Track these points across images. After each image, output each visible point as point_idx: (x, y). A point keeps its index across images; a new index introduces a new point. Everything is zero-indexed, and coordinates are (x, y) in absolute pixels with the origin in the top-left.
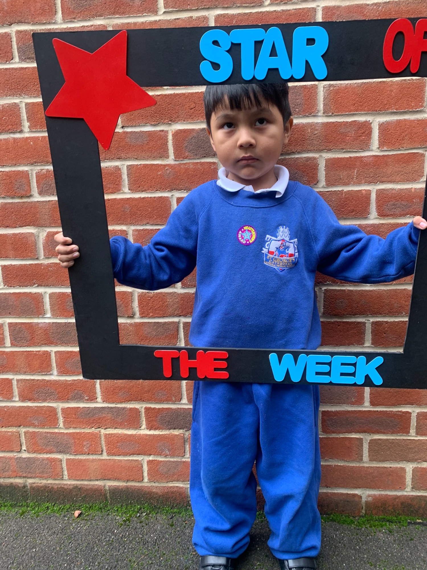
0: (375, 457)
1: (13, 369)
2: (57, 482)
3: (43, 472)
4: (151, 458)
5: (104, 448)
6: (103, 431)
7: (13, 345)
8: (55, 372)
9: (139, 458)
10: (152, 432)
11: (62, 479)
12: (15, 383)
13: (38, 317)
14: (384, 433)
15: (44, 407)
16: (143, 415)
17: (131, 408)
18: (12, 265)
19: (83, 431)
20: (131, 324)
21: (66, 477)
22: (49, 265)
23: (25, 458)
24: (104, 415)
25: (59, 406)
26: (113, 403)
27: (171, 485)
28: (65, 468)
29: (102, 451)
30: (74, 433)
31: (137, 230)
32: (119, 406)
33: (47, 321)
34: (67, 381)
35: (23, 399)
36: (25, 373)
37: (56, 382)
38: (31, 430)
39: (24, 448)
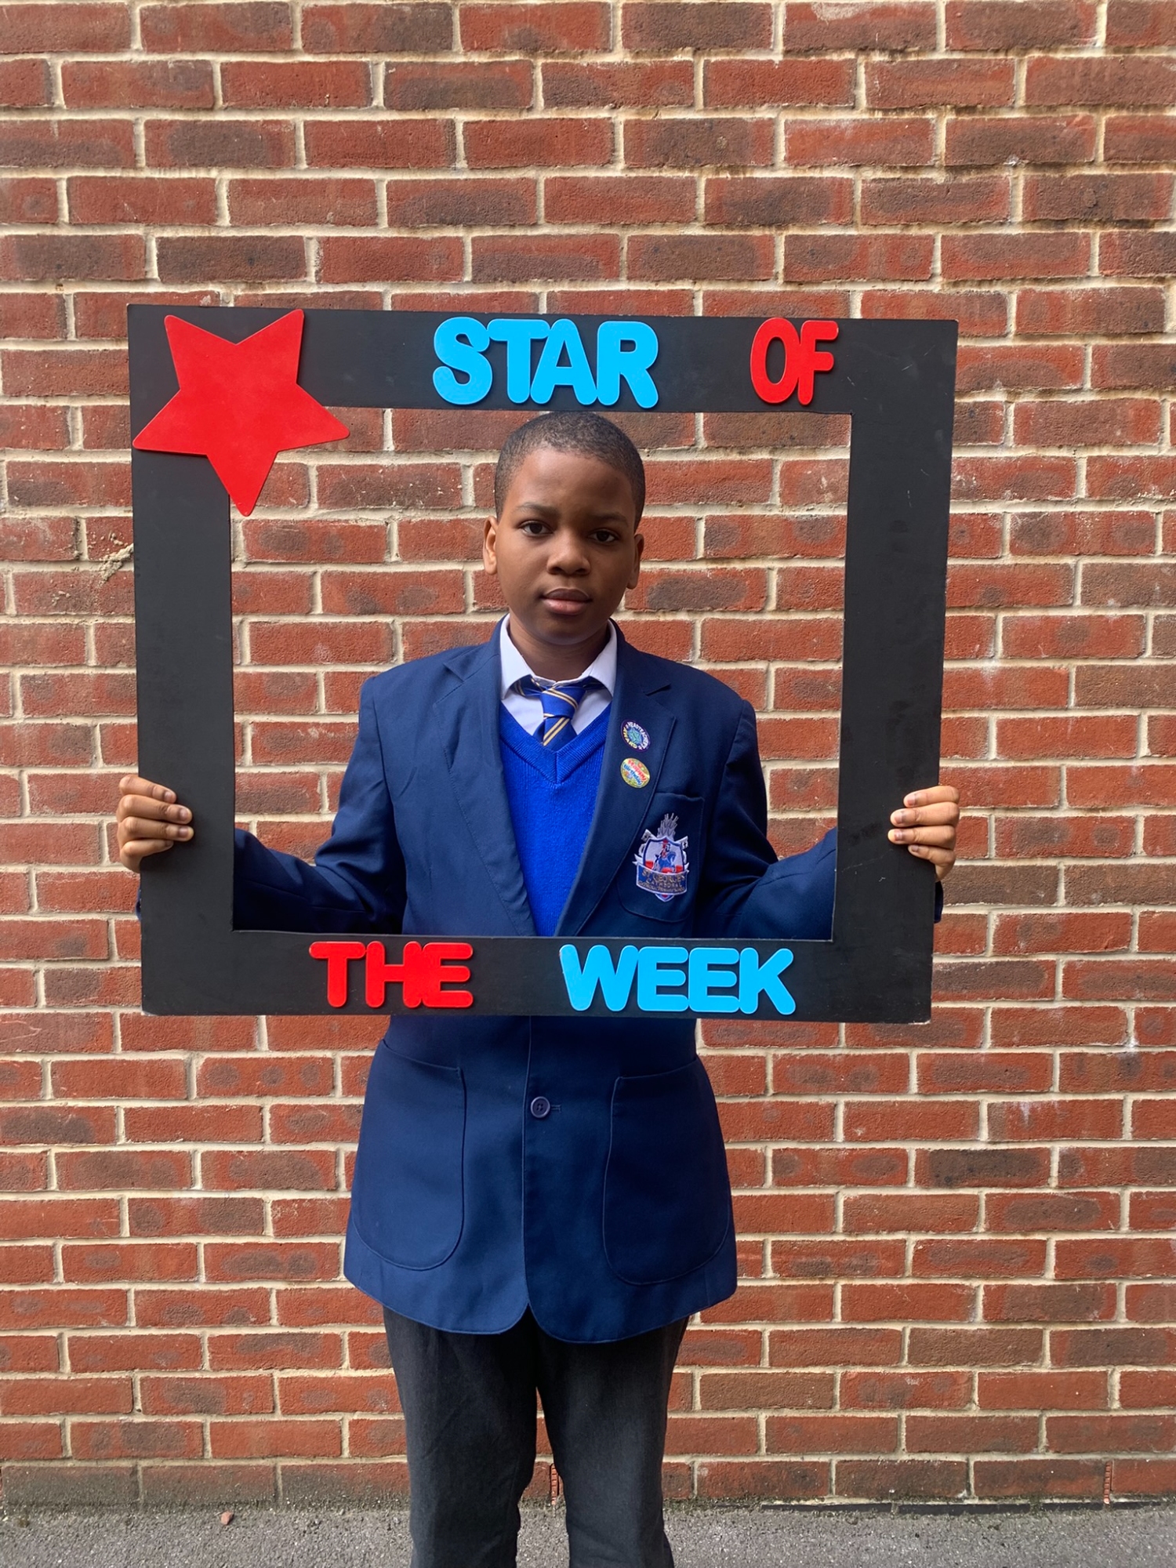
0: (709, 1404)
1: (131, 1275)
2: (192, 1463)
3: (169, 1447)
4: (356, 1416)
5: (278, 1402)
6: (277, 1374)
7: (133, 1234)
8: (203, 1278)
9: (335, 1417)
10: (360, 1373)
11: (202, 1458)
12: (132, 1296)
13: (181, 1190)
14: (721, 1365)
15: (180, 1335)
16: (346, 1345)
17: (326, 1335)
18: (142, 1108)
19: (243, 1374)
20: (332, 1202)
21: (209, 1454)
22: (205, 1109)
23: (139, 1424)
24: (281, 1347)
25: (207, 1333)
26: (297, 1326)
27: (388, 1460)
28: (208, 1438)
29: (274, 1408)
30: (226, 1378)
31: (348, 1058)
32: (307, 1330)
33: (195, 1195)
34: (221, 1292)
35: (143, 1323)
36: (151, 1280)
37: (203, 1293)
38: (153, 1374)
39: (139, 1406)
